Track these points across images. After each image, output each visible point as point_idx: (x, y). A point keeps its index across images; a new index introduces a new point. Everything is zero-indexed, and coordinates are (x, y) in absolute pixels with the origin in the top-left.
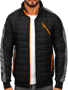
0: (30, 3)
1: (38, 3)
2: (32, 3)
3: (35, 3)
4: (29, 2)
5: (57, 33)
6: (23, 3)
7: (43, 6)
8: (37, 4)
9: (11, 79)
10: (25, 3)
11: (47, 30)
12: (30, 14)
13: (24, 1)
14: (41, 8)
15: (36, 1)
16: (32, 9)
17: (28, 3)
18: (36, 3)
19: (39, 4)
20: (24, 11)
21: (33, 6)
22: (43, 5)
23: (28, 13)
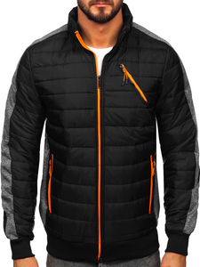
0: (94, 11)
1: (118, 11)
2: (101, 10)
3: (108, 11)
4: (93, 7)
5: (171, 97)
6: (75, 10)
7: (134, 21)
8: (114, 14)
9: (34, 231)
10: (79, 11)
11: (137, 87)
12: (94, 43)
13: (76, 5)
14: (127, 27)
15: (112, 4)
16: (101, 28)
17: (89, 11)
18: (112, 13)
19: (120, 13)
20: (78, 36)
21: (102, 21)
22: (132, 18)
23: (89, 41)
